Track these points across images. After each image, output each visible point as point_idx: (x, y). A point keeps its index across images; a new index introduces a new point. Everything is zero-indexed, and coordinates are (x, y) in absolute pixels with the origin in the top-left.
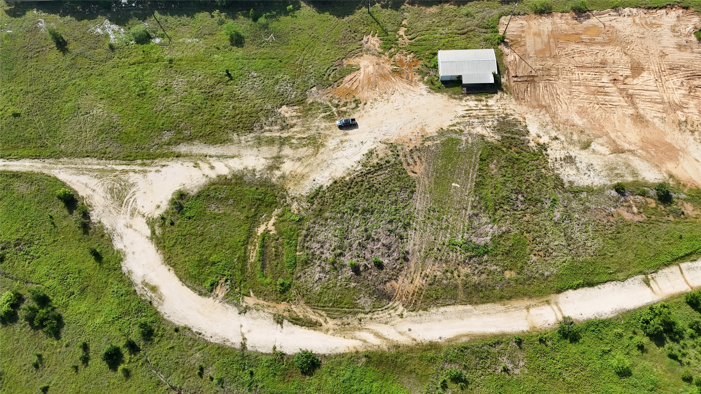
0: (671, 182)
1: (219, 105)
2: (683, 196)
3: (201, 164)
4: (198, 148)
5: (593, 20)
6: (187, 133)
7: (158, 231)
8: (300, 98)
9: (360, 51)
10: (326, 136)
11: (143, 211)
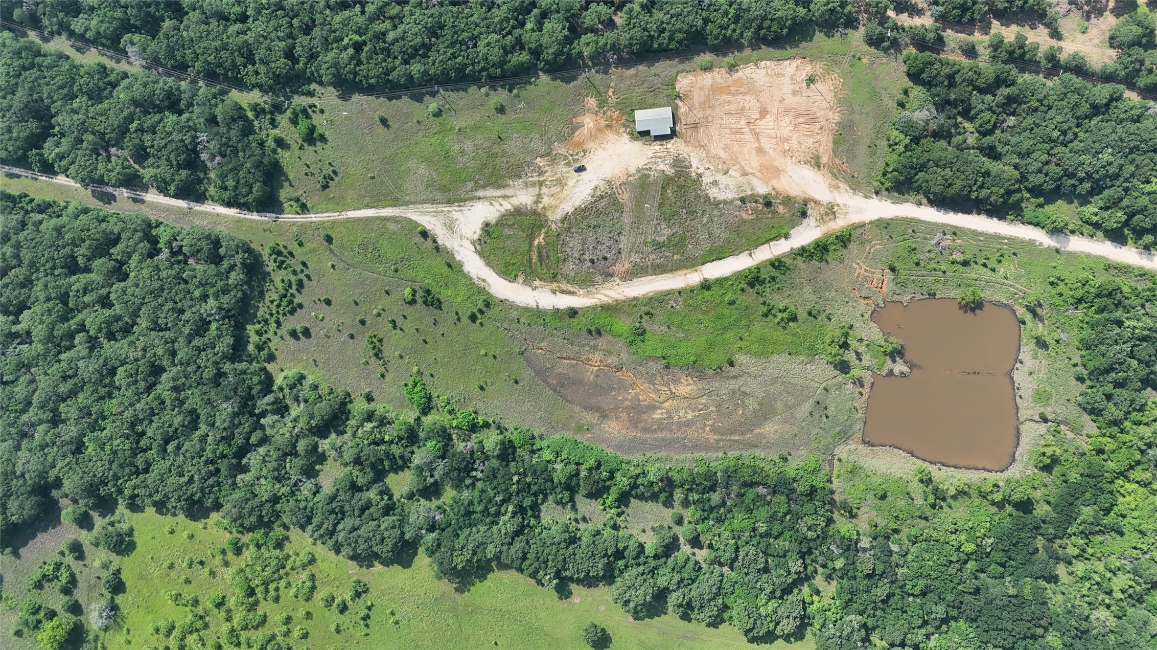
0: (773, 193)
1: (498, 161)
2: (778, 201)
3: (494, 203)
4: (491, 192)
5: (740, 74)
6: (481, 182)
7: (478, 248)
8: (548, 151)
9: (584, 110)
10: (567, 178)
11: (467, 236)
